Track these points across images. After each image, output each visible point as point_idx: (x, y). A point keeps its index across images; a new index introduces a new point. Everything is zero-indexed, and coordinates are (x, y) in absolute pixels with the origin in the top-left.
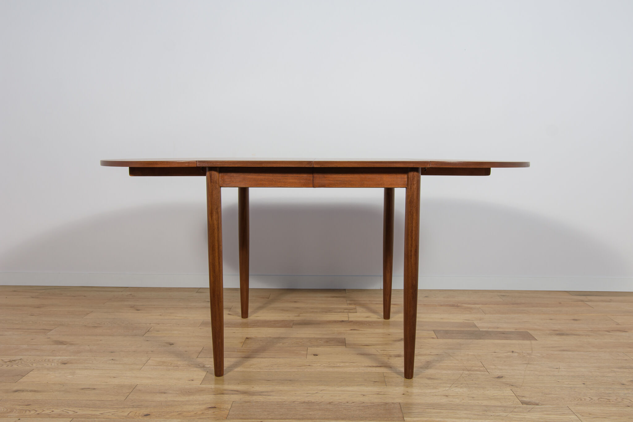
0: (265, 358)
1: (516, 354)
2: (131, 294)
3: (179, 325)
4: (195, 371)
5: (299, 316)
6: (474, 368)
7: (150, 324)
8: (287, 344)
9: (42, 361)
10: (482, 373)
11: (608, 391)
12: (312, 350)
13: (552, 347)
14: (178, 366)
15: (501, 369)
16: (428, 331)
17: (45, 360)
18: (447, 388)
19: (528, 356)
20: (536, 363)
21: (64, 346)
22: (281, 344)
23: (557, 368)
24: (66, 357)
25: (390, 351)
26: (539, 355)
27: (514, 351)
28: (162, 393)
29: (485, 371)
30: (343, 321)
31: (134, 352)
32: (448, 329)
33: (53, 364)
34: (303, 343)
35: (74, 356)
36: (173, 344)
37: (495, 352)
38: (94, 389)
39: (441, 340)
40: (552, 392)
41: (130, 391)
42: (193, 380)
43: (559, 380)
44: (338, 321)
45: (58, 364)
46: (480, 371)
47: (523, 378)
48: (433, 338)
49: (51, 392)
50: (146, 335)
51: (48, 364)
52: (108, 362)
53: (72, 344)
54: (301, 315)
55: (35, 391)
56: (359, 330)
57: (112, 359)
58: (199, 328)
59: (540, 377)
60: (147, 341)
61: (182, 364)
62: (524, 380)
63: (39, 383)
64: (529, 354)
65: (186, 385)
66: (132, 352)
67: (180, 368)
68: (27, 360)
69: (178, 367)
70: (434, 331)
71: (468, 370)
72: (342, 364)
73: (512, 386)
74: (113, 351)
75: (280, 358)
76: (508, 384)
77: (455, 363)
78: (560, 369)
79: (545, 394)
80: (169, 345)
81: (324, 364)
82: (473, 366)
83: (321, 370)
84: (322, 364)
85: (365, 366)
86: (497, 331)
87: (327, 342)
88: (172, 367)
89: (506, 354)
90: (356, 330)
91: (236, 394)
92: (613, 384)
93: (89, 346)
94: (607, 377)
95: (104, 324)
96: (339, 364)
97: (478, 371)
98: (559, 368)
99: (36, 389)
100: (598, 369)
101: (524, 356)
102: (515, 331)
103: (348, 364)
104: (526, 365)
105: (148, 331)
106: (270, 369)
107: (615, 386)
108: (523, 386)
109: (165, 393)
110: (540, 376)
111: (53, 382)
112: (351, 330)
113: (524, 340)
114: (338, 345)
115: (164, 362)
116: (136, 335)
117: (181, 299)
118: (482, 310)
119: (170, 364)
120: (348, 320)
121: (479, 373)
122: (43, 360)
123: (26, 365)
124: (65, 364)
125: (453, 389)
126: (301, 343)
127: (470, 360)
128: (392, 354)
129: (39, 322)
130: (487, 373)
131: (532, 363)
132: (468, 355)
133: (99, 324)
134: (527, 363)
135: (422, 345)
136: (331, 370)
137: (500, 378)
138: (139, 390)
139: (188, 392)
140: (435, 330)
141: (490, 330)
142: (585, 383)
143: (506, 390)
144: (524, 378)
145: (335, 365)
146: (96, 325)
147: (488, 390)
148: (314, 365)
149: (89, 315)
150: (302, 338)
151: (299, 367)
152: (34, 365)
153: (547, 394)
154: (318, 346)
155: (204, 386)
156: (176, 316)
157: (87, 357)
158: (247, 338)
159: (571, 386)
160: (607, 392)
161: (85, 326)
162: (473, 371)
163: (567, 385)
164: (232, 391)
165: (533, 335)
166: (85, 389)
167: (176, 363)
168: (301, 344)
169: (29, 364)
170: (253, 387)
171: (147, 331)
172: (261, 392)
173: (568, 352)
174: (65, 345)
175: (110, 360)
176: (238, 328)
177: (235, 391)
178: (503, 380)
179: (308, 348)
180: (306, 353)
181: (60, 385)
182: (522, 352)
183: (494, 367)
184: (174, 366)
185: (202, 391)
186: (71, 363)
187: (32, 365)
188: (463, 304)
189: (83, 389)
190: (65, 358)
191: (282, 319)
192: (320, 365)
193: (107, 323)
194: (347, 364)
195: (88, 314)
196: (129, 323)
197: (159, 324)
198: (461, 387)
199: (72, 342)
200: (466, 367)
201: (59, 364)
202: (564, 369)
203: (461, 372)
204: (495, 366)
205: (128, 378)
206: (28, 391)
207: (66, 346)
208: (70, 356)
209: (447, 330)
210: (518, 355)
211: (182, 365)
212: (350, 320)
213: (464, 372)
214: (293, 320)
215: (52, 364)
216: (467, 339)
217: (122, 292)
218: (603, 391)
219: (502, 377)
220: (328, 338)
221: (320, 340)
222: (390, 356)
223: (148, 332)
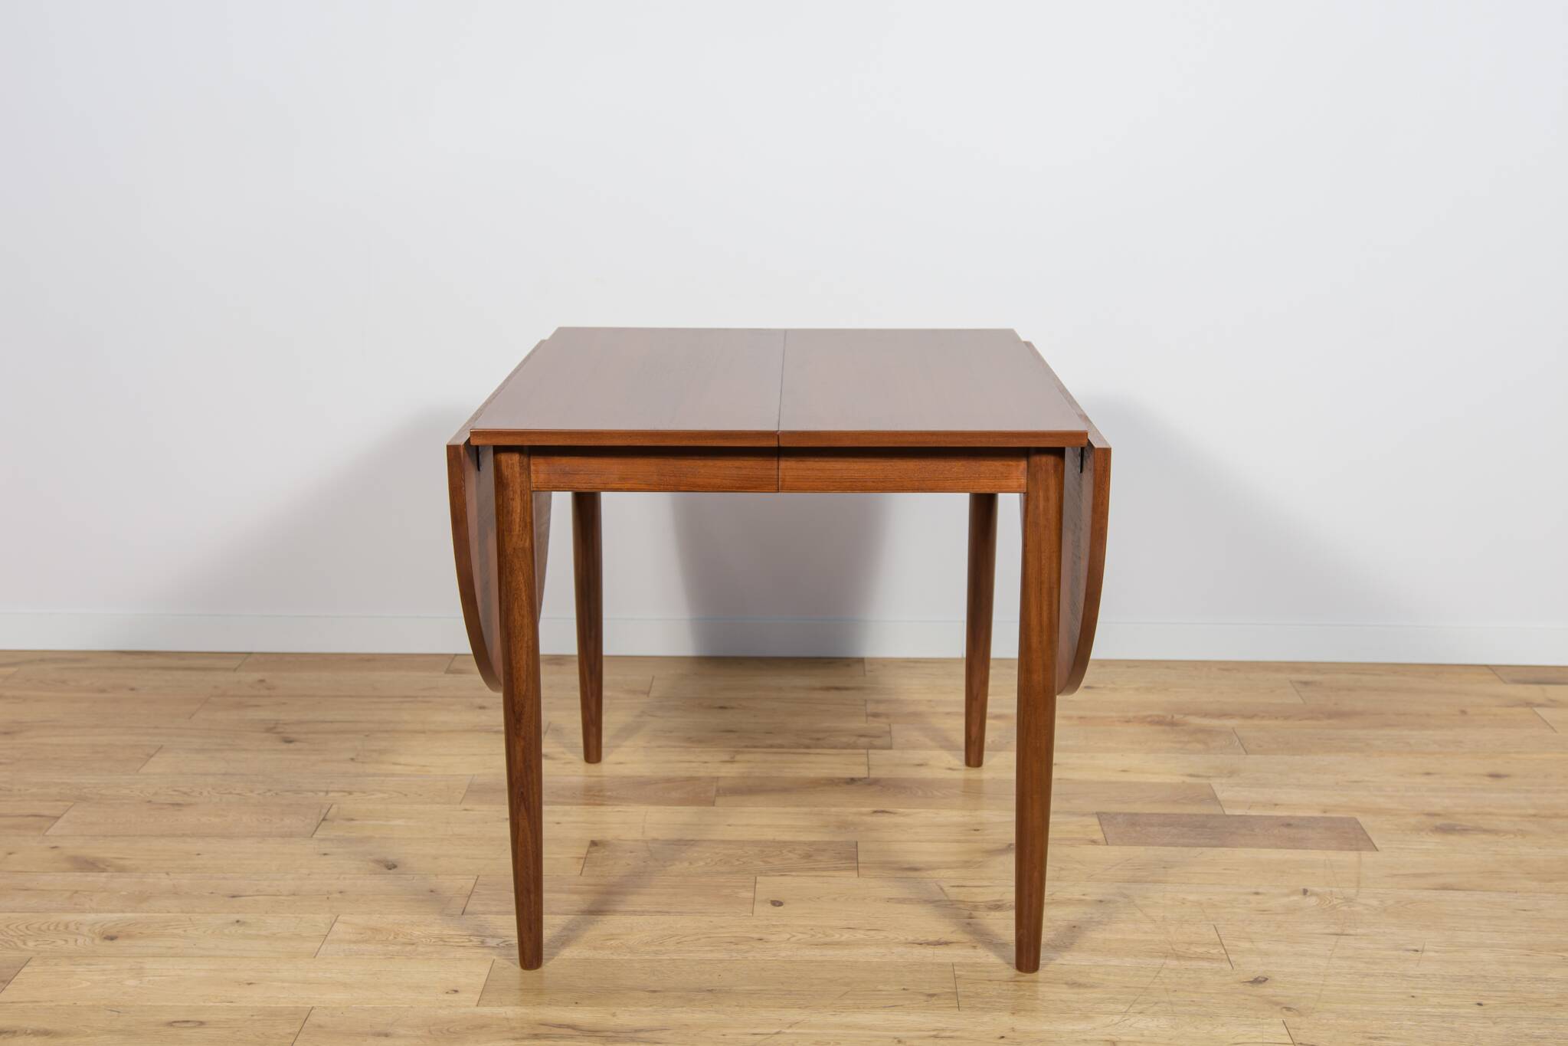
0: (643, 913)
1: (1312, 901)
2: (262, 681)
3: (406, 795)
4: (460, 959)
5: (732, 762)
6: (1193, 949)
7: (327, 792)
8: (702, 863)
9: (49, 929)
10: (1215, 965)
11: (1539, 1029)
12: (771, 885)
13: (1416, 876)
14: (413, 944)
15: (1267, 954)
16: (1084, 815)
17: (57, 926)
18: (1117, 1018)
19: (1345, 908)
20: (1359, 931)
21: (102, 878)
22: (686, 864)
23: (1417, 951)
24: (110, 915)
25: (974, 890)
26: (1375, 903)
27: (1309, 888)
28: (379, 1035)
29: (1222, 960)
30: (852, 781)
31: (294, 895)
32: (1137, 808)
33: (80, 941)
34: (744, 860)
35: (132, 912)
36: (395, 867)
37: (1257, 893)
38: (201, 1023)
39: (1116, 848)
40: (1391, 1031)
41: (298, 1030)
42: (456, 991)
43: (1414, 992)
44: (839, 779)
45: (93, 940)
46: (1210, 959)
47: (1321, 982)
48: (1094, 842)
49: (88, 1036)
50: (319, 834)
51: (66, 941)
52: (226, 931)
53: (122, 870)
54: (738, 757)
55: (46, 1033)
56: (895, 813)
57: (238, 921)
58: (463, 806)
59: (1366, 979)
60: (325, 854)
61: (425, 937)
62: (1322, 990)
63: (53, 1004)
64: (1348, 900)
65: (440, 1008)
66: (288, 896)
67: (421, 949)
68: (7, 926)
69: (414, 947)
70: (1099, 815)
71: (1178, 957)
72: (846, 936)
73: (1288, 1009)
74: (236, 893)
75: (681, 913)
76: (1277, 1004)
77: (1146, 932)
78: (1424, 954)
79: (1370, 1038)
80: (385, 870)
81: (800, 936)
82: (1191, 943)
83: (789, 953)
84: (794, 936)
85: (906, 943)
86: (1270, 817)
87: (808, 856)
88: (398, 948)
89: (1285, 900)
90: (887, 812)
91: (572, 1037)
92: (1557, 1005)
93: (167, 874)
94: (1546, 980)
95: (201, 793)
96: (837, 936)
97: (1203, 959)
98: (1423, 951)
99: (49, 1027)
100: (1528, 952)
101: (1334, 907)
102: (1323, 817)
103: (862, 936)
104: (1334, 938)
105: (324, 819)
106: (656, 953)
107: (1562, 1014)
108: (1318, 1012)
109: (387, 1035)
110: (1367, 975)
111: (91, 1003)
112: (875, 812)
113: (1341, 849)
114: (837, 869)
115: (376, 930)
116: (291, 835)
117: (406, 697)
118: (1239, 739)
119: (391, 938)
120: (866, 776)
121: (1205, 964)
122: (52, 928)
123: (6, 942)
124: (112, 938)
125: (1133, 1020)
126: (738, 860)
127: (1186, 921)
128: (979, 899)
129: (19, 790)
130: (1227, 966)
131: (1352, 932)
132: (1183, 902)
133: (185, 793)
134: (1339, 931)
135: (1062, 869)
136: (815, 954)
137: (1260, 982)
138: (320, 1026)
139: (448, 1030)
140: (1104, 813)
141: (1253, 813)
142: (1484, 1002)
143: (1269, 1024)
144: (1323, 985)
145: (828, 939)
146: (178, 799)
147: (1222, 1025)
148: (774, 938)
149: (153, 759)
150: (742, 843)
151: (733, 947)
152: (31, 944)
153: (1376, 1038)
154: (783, 872)
155: (486, 1010)
156: (395, 764)
157: (169, 912)
158: (594, 843)
159: (1446, 1010)
160: (1537, 1032)
161: (150, 802)
162: (1191, 958)
163: (1434, 1007)
164: (560, 1026)
165: (1370, 834)
166: (177, 1024)
167: (409, 932)
168: (737, 863)
169: (15, 940)
170: (614, 1015)
171: (321, 818)
172: (636, 1031)
173: (1457, 893)
174: (104, 871)
175: (232, 924)
176: (568, 808)
177: (569, 1027)
178: (1265, 990)
179: (758, 878)
180: (751, 895)
181: (109, 1013)
182: (1331, 893)
183: (1247, 945)
184: (404, 944)
185: (482, 1027)
186: (129, 936)
187: (25, 944)
188: (1188, 714)
189: (171, 1024)
190: (110, 918)
191: (688, 774)
192: (789, 939)
193: (209, 792)
194: (860, 935)
195: (152, 756)
196: (269, 790)
197: (350, 793)
198: (1155, 1014)
199: (121, 862)
200: (1174, 947)
201: (97, 941)
202: (1437, 952)
203: (1159, 962)
204: (1252, 942)
205: (286, 985)
206: (29, 1032)
207: (105, 874)
208: (123, 912)
209: (1136, 814)
210: (1317, 905)
211: (424, 940)
212: (872, 776)
213: (1167, 961)
214: (718, 778)
215: (76, 941)
216: (1187, 846)
217: (235, 670)
218: (1527, 1031)
219: (1267, 979)
220: (811, 844)
221: (790, 851)
222: (976, 906)
223: (323, 823)
